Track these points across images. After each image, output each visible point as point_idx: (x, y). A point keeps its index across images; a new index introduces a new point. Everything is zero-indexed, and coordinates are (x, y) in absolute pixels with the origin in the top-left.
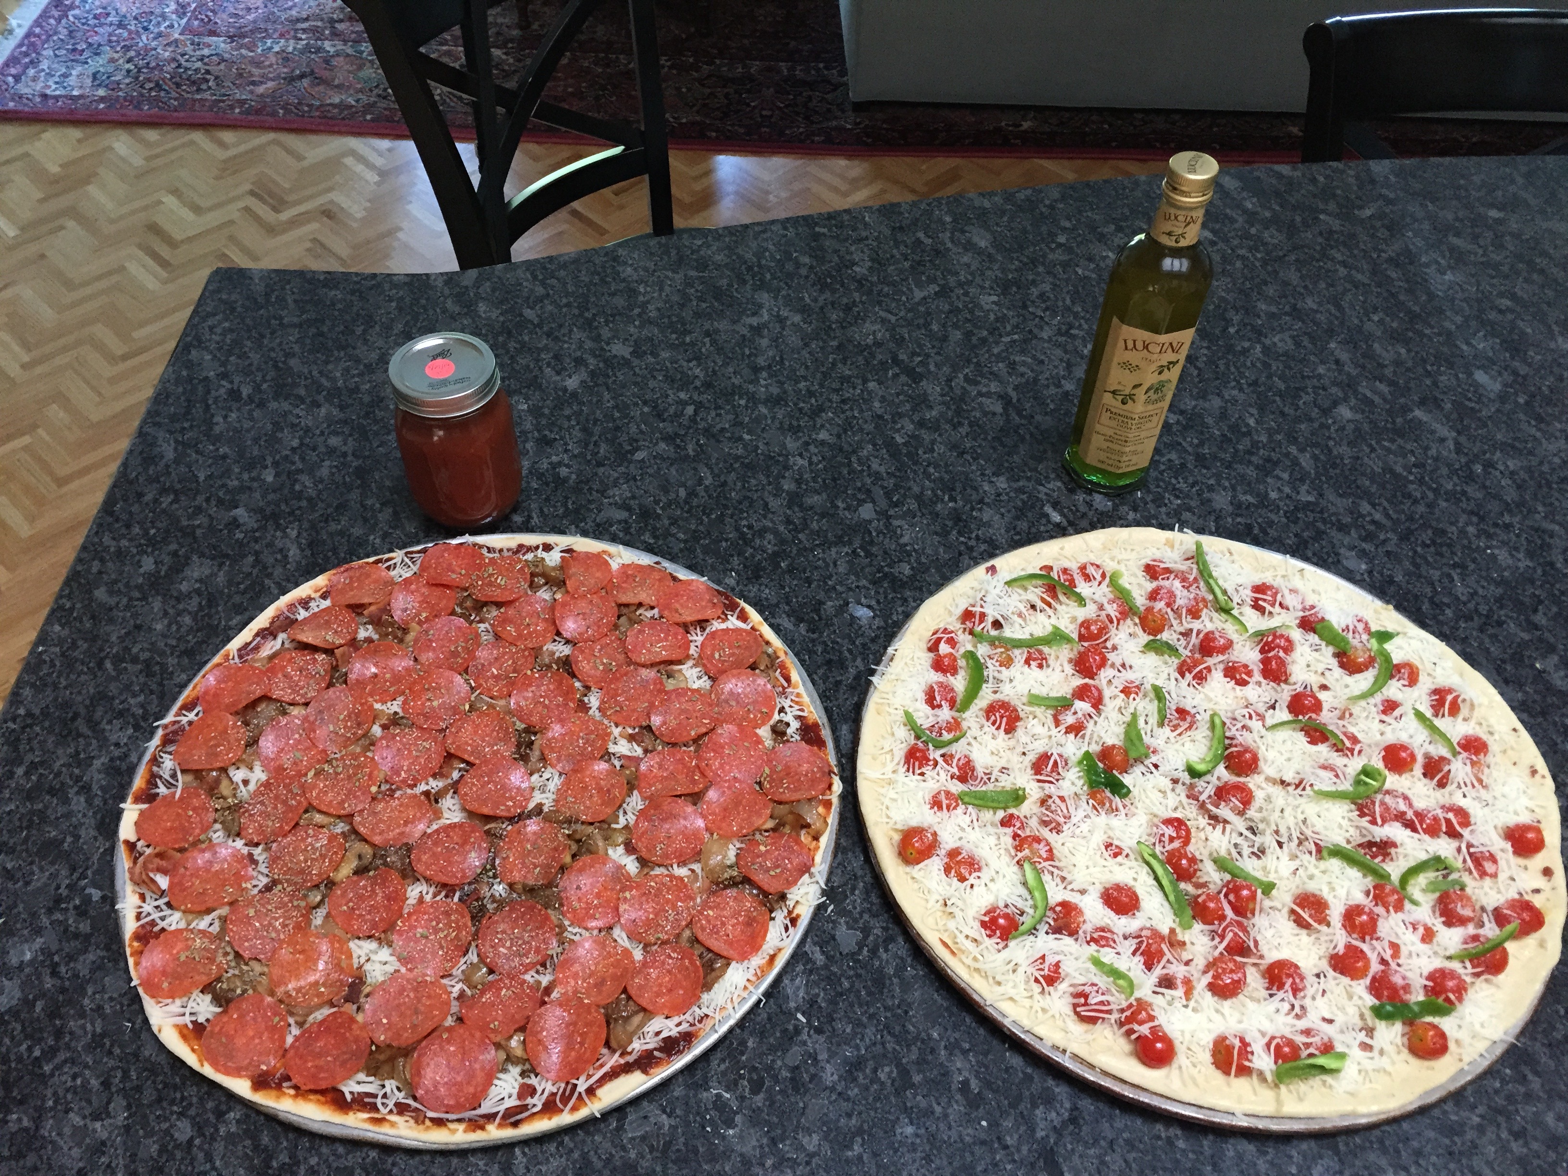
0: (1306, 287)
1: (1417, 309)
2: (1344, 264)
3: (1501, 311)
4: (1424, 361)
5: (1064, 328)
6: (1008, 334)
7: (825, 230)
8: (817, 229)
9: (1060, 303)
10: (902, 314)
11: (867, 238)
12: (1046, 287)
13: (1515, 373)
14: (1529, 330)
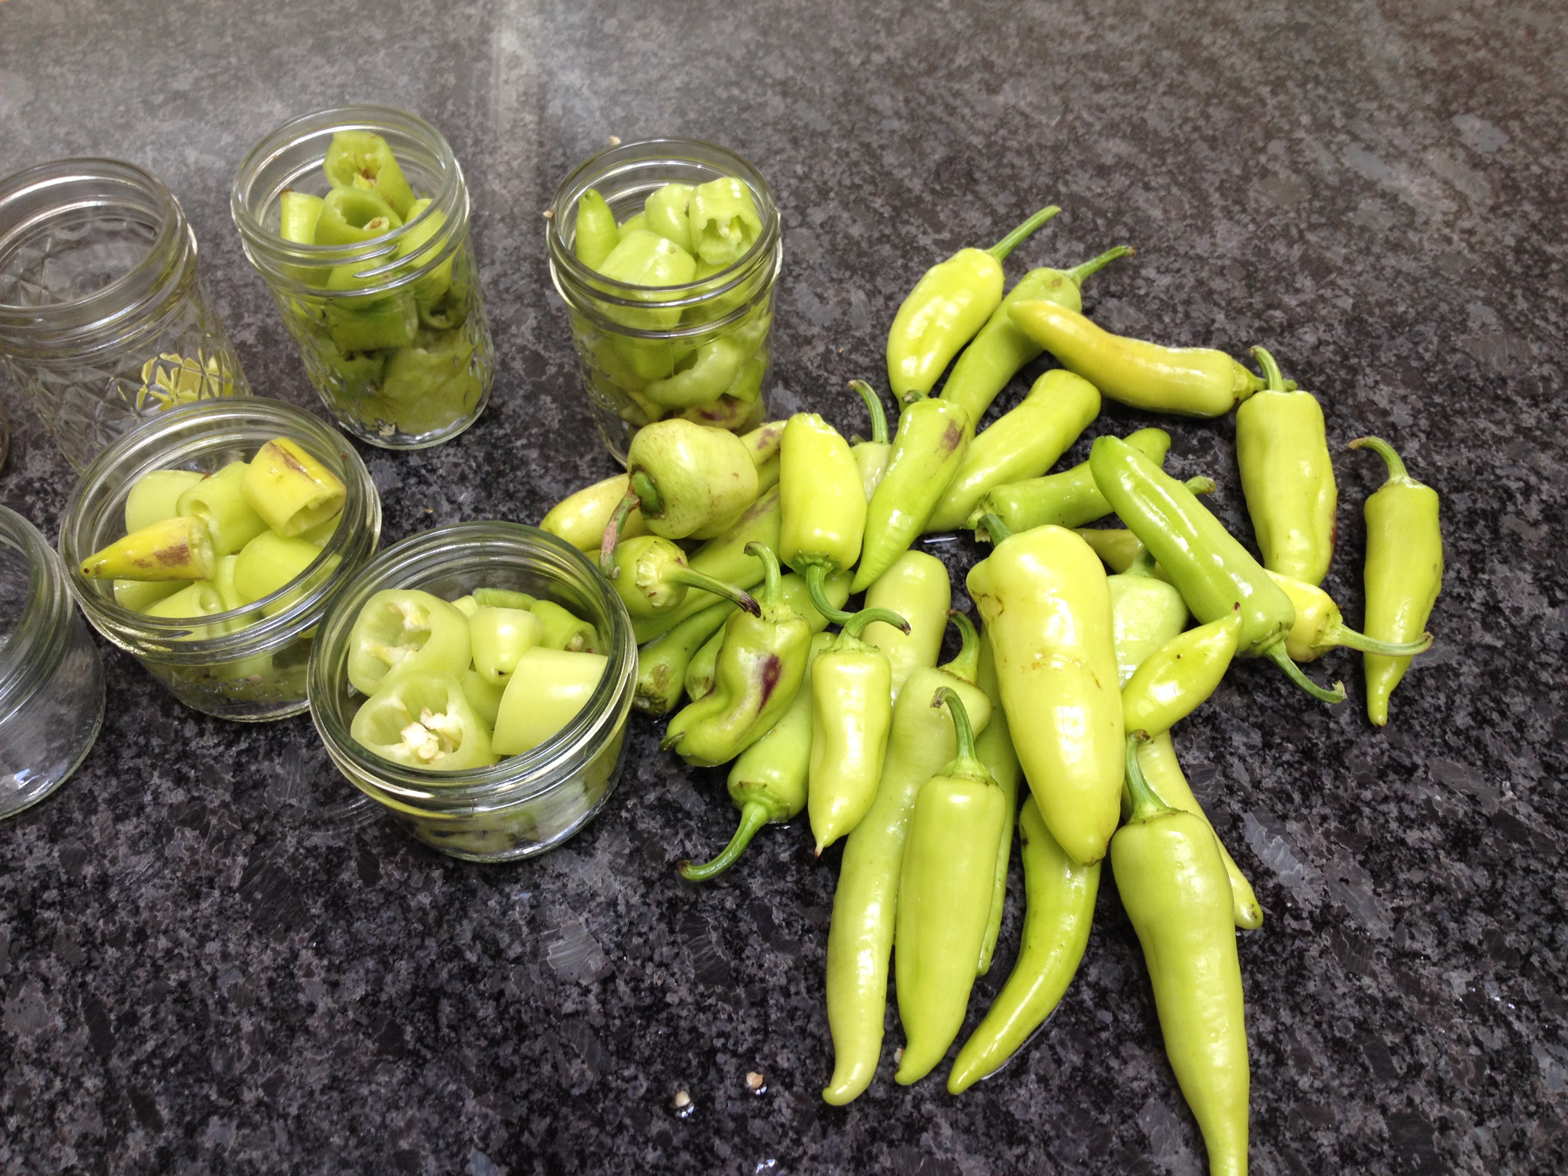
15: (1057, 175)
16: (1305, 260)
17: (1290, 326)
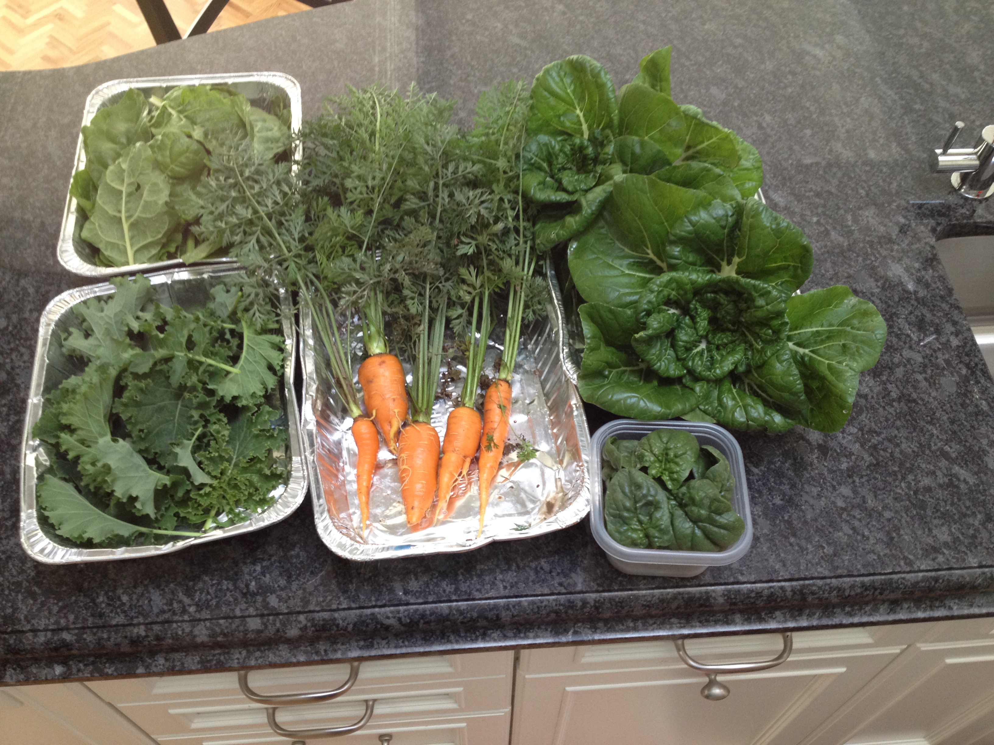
0: (617, 39)
1: (684, 49)
2: (644, 22)
3: (735, 47)
4: (682, 82)
5: (464, 76)
6: (429, 83)
7: (319, 20)
8: (314, 19)
9: (464, 60)
10: (364, 73)
11: (345, 24)
12: (456, 50)
13: (736, 87)
14: (750, 59)
15: (723, 48)
16: (790, 72)
17: (786, 87)
